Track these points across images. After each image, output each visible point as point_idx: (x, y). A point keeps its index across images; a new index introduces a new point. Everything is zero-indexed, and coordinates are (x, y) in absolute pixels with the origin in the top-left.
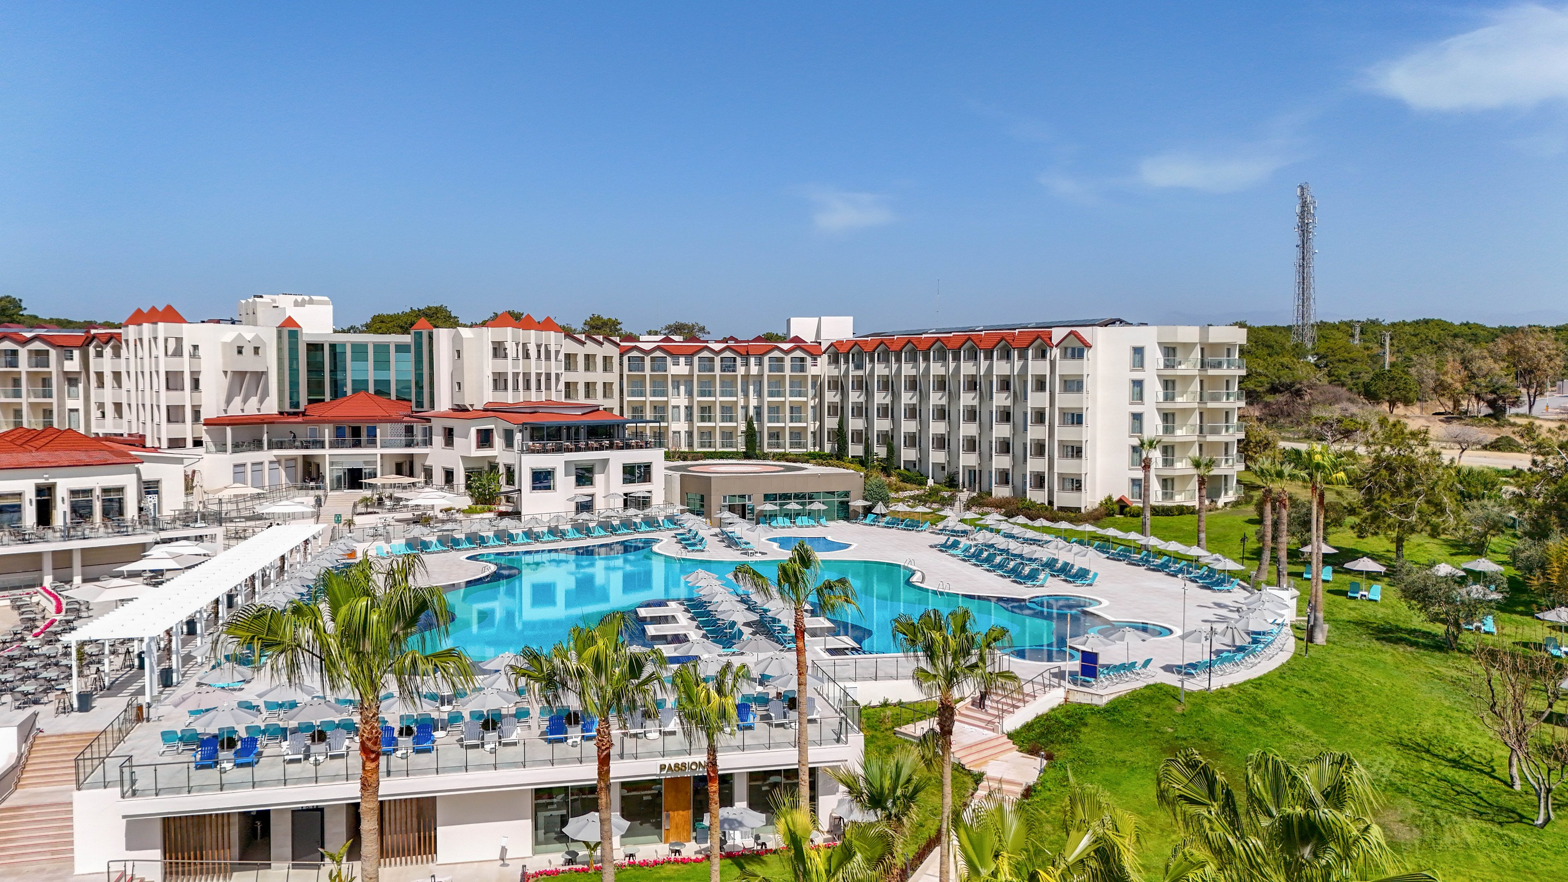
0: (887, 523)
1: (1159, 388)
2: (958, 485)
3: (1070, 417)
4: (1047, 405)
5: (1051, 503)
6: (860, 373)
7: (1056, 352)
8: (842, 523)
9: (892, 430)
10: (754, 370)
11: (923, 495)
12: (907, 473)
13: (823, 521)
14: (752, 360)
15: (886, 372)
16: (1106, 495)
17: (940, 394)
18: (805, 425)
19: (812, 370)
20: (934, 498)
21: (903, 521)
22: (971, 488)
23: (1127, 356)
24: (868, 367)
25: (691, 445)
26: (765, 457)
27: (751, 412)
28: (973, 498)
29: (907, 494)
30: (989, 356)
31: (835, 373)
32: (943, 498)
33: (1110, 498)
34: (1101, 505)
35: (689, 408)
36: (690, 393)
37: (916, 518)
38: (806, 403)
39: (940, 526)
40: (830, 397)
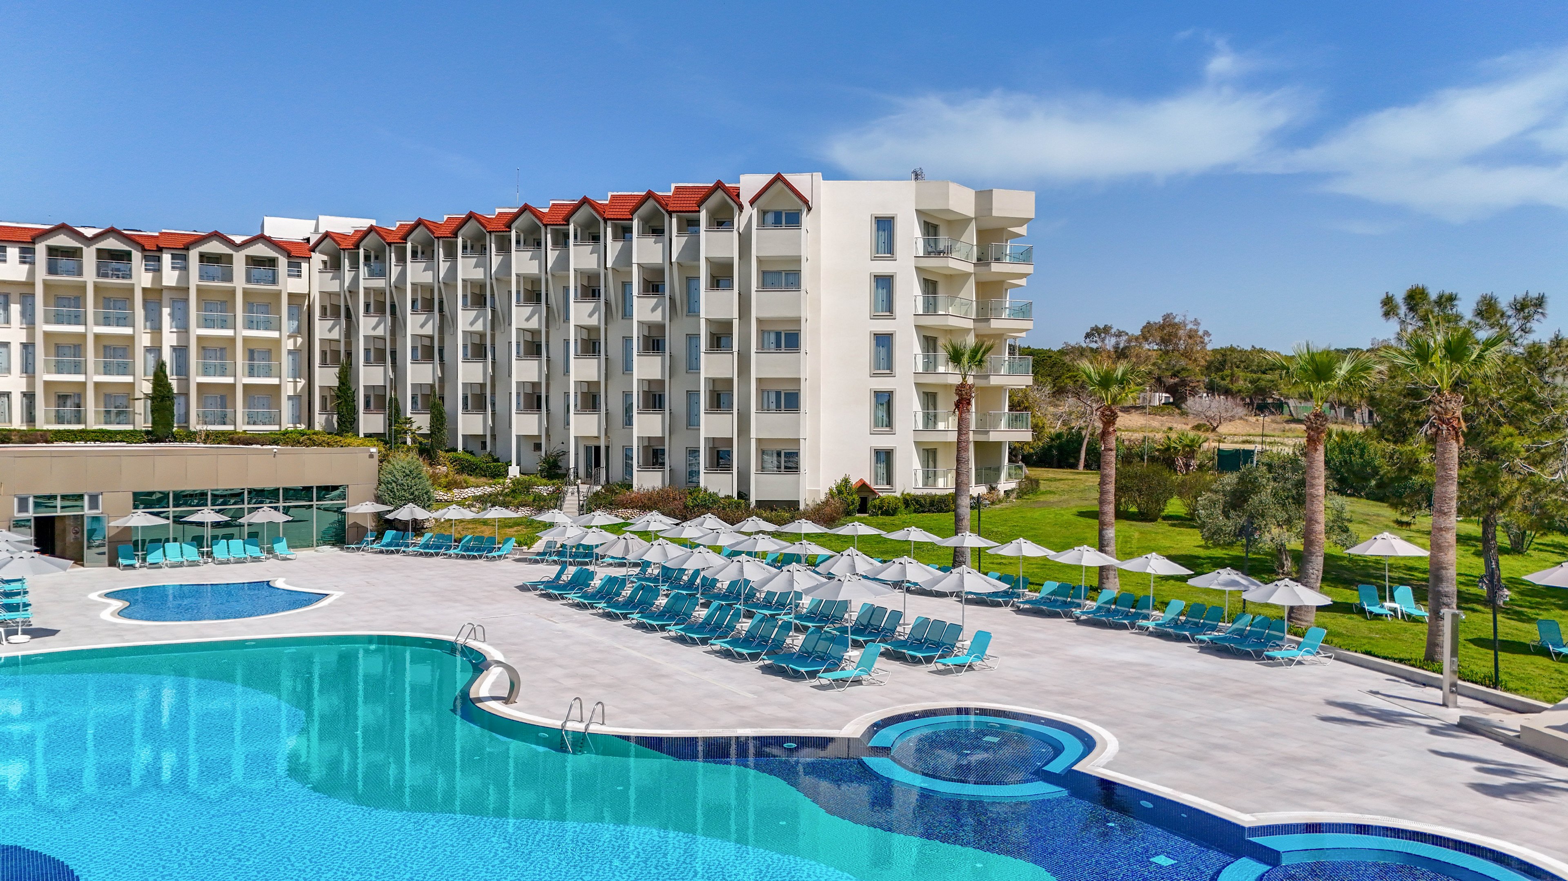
0: (426, 546)
1: (917, 290)
2: (566, 475)
3: (773, 337)
4: (736, 315)
5: (743, 495)
6: (380, 283)
7: (749, 214)
8: (328, 551)
9: (442, 380)
10: (170, 277)
11: (497, 494)
12: (468, 457)
13: (281, 548)
14: (166, 258)
15: (427, 278)
16: (842, 477)
17: (528, 310)
18: (275, 381)
19: (291, 285)
20: (521, 498)
21: (458, 541)
22: (591, 477)
23: (866, 233)
24: (395, 271)
25: (30, 417)
26: (191, 437)
27: (167, 356)
28: (596, 494)
29: (469, 492)
30: (623, 232)
31: (334, 286)
32: (538, 498)
33: (846, 481)
34: (831, 494)
35: (28, 347)
36: (28, 317)
37: (487, 532)
38: (278, 342)
39: (539, 546)
40: (323, 330)
